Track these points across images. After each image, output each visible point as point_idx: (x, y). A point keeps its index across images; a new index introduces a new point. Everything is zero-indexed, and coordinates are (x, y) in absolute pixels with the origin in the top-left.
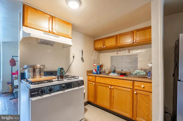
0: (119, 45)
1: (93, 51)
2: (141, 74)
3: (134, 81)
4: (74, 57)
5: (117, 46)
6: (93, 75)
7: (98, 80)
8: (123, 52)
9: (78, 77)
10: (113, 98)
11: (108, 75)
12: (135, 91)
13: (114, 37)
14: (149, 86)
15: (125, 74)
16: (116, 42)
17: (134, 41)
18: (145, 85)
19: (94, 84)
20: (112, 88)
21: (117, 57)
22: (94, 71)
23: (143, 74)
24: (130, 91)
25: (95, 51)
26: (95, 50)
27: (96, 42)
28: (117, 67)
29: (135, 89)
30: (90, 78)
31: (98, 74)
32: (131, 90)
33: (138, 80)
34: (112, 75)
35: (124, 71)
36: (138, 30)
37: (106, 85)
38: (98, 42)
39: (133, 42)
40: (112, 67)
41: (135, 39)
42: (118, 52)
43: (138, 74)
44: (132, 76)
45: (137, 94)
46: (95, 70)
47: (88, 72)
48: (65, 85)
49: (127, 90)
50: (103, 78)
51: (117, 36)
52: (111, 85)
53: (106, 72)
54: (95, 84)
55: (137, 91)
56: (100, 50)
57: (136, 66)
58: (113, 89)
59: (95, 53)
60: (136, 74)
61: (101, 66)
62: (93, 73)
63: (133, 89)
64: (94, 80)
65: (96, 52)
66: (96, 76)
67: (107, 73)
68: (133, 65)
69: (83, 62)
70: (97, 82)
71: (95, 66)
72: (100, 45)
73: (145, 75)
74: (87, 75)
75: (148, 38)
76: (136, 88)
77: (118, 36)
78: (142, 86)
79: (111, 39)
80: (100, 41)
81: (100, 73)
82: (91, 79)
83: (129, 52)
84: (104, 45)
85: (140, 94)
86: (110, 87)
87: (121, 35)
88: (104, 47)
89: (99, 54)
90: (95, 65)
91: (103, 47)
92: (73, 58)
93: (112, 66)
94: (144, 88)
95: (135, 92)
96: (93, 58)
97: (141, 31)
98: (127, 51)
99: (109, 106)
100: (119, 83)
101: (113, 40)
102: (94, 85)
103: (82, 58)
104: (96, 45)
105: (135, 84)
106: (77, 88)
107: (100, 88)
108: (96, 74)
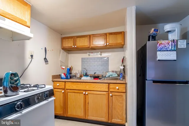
0: (92, 46)
1: (60, 51)
2: (114, 76)
3: (109, 83)
4: (32, 56)
5: (90, 47)
6: (62, 80)
7: (69, 86)
8: (95, 54)
9: (44, 86)
10: (87, 105)
11: (81, 79)
12: (110, 93)
13: (87, 37)
14: (123, 87)
15: (99, 77)
16: (89, 43)
17: (108, 44)
18: (119, 87)
19: (63, 91)
20: (87, 93)
21: (89, 59)
22: (63, 76)
23: (115, 76)
24: (105, 94)
25: (62, 51)
26: (63, 49)
27: (64, 40)
28: (89, 70)
29: (111, 92)
30: (58, 84)
31: (68, 79)
32: (107, 93)
33: (113, 82)
34: (84, 78)
35: (97, 74)
36: (111, 34)
37: (79, 91)
38: (67, 40)
39: (106, 45)
40: (84, 70)
41: (108, 42)
42: (90, 54)
43: (111, 76)
44: (105, 78)
45: (112, 96)
46: (64, 74)
47: (54, 77)
48: (22, 101)
49: (102, 94)
50: (75, 83)
51: (90, 36)
52: (86, 91)
53: (77, 76)
54: (65, 91)
55: (113, 93)
56: (68, 50)
57: (107, 68)
58: (87, 95)
59: (63, 54)
60: (109, 77)
61: (70, 70)
62: (62, 78)
63: (108, 92)
64: (63, 87)
65: (64, 52)
66: (65, 82)
67: (79, 77)
68: (104, 68)
69: (46, 64)
70: (67, 89)
71: (64, 69)
72: (69, 44)
73: (117, 77)
74: (53, 81)
75: (118, 42)
76: (111, 90)
77: (92, 36)
78: (117, 88)
79: (83, 38)
80: (70, 40)
81: (71, 78)
82: (58, 86)
83: (101, 55)
84: (74, 44)
85: (115, 96)
86: (84, 93)
87: (94, 35)
88: (76, 47)
89: (67, 54)
90: (64, 67)
91: (73, 47)
92: (30, 57)
93: (83, 68)
94: (118, 89)
95: (111, 95)
96: (60, 59)
97: (113, 34)
98: (100, 53)
99: (83, 115)
100: (94, 87)
101: (85, 40)
102: (63, 93)
103: (45, 59)
104: (64, 43)
105: (111, 87)
106: (45, 102)
107: (71, 96)
108: (65, 79)
